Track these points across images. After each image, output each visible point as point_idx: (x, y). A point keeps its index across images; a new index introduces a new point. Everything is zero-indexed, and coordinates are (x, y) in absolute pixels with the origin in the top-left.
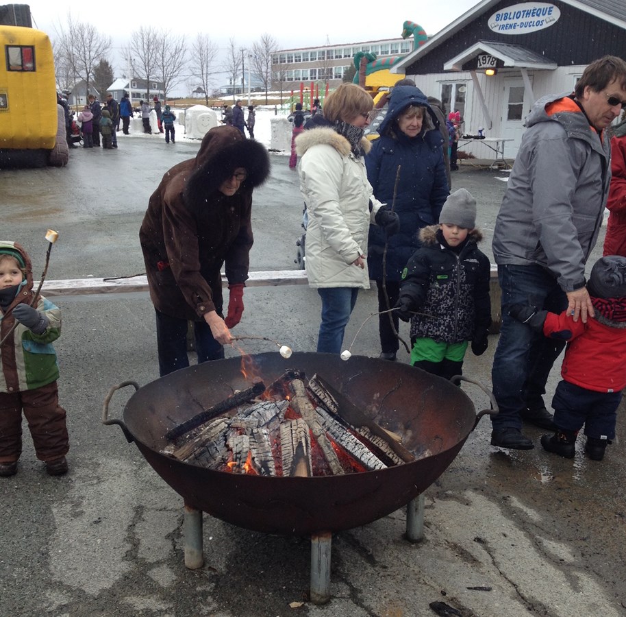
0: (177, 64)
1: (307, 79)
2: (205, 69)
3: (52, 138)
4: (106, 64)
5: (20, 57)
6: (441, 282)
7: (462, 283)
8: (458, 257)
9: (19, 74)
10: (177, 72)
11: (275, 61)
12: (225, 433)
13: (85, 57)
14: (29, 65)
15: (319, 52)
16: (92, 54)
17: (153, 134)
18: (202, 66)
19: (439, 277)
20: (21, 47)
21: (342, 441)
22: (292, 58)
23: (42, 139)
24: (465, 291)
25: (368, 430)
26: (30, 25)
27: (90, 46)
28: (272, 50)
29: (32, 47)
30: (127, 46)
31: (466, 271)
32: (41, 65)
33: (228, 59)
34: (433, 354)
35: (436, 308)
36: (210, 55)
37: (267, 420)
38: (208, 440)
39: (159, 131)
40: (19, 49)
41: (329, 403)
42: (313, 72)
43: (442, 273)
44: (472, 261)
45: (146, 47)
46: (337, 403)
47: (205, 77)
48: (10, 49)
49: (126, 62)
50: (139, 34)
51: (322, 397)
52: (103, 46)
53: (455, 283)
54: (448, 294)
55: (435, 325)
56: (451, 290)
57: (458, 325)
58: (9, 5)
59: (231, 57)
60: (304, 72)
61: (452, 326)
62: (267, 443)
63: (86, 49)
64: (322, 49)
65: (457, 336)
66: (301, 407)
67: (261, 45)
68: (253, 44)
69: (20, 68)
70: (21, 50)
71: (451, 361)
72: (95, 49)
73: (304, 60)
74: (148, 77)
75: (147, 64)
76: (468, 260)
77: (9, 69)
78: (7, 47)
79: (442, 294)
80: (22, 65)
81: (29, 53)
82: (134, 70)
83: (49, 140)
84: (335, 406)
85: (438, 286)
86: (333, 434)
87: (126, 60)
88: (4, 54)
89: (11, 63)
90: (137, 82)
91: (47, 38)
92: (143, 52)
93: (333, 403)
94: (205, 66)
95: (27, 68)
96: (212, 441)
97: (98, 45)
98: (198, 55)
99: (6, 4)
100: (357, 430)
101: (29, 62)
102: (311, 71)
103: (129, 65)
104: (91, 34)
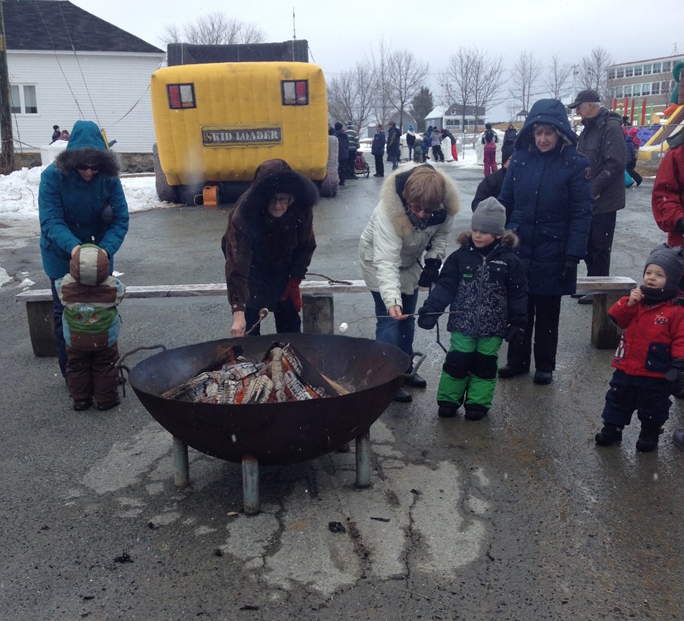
0: (491, 87)
1: (648, 93)
2: (527, 90)
3: (323, 169)
4: (427, 91)
5: (294, 91)
6: (467, 280)
7: (484, 281)
8: (484, 258)
9: (292, 107)
10: (490, 96)
11: (611, 76)
12: (205, 382)
13: (400, 86)
14: (302, 99)
15: (664, 63)
16: (408, 82)
17: (445, 162)
18: (524, 87)
19: (465, 276)
20: (295, 81)
21: (297, 396)
22: (632, 71)
23: (312, 170)
24: (487, 289)
25: (324, 390)
26: (306, 60)
27: (406, 74)
28: (604, 65)
29: (306, 81)
30: (444, 71)
31: (490, 271)
32: (313, 98)
33: (550, 78)
34: (461, 345)
35: (462, 304)
36: (534, 74)
37: (243, 376)
38: (189, 386)
39: (452, 158)
40: (293, 83)
41: (295, 367)
42: (655, 87)
43: (467, 272)
44: (498, 262)
45: (464, 71)
46: (301, 367)
47: (526, 99)
48: (285, 84)
49: (442, 88)
50: (458, 58)
51: (290, 361)
52: (419, 73)
53: (478, 281)
54: (471, 291)
55: (462, 319)
56: (474, 287)
57: (480, 320)
58: (288, 42)
59: (552, 76)
60: (645, 87)
61: (474, 321)
62: (232, 391)
63: (402, 77)
64: (667, 60)
65: (479, 330)
66: (273, 368)
67: (592, 60)
68: (582, 60)
69: (294, 102)
70: (296, 84)
71: (481, 354)
72: (411, 77)
73: (645, 73)
74: (465, 103)
75: (464, 90)
76: (493, 261)
77: (284, 104)
78: (283, 82)
79: (466, 291)
80: (296, 99)
81: (302, 87)
82: (450, 95)
83: (320, 171)
84: (300, 369)
85: (464, 284)
86: (293, 390)
87: (442, 85)
88: (279, 89)
89: (286, 98)
90: (454, 109)
91: (320, 72)
92: (460, 77)
93: (298, 366)
94: (527, 86)
95: (300, 101)
96: (192, 386)
97: (414, 72)
98: (520, 76)
99: (286, 41)
100: (314, 389)
101: (303, 96)
102: (654, 85)
103: (445, 90)
104: (409, 62)
